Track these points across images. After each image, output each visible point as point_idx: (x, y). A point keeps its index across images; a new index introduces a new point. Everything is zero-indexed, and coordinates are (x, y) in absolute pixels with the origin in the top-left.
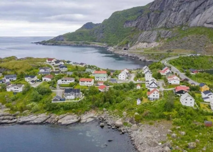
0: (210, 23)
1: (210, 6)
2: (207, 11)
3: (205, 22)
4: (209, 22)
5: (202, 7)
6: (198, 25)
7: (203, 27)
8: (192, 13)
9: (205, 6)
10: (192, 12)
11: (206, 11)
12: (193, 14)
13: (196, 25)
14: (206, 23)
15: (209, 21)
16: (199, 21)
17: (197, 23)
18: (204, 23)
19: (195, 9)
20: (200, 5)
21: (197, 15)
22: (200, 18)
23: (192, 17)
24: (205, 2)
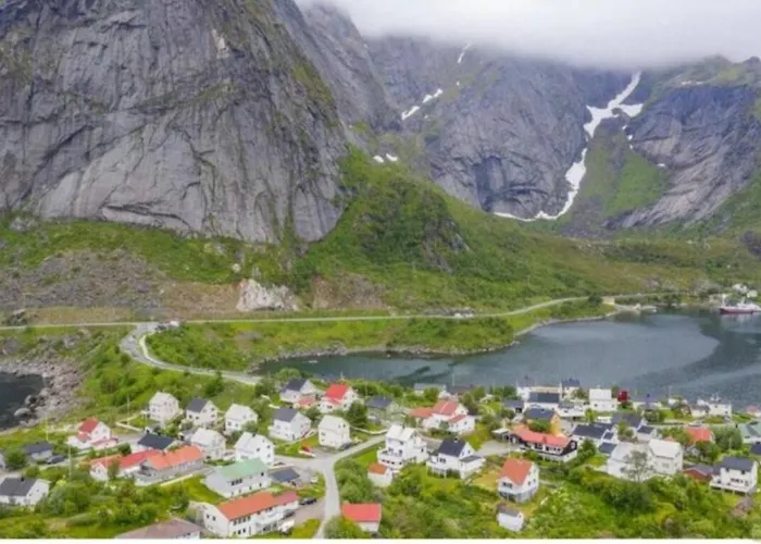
0: (125, 208)
1: (108, 147)
2: (102, 166)
3: (104, 205)
4: (119, 205)
5: (76, 148)
6: (78, 213)
7: (100, 220)
8: (40, 167)
9: (85, 144)
10: (40, 163)
11: (94, 163)
12: (44, 170)
13: (67, 213)
14: (111, 208)
15: (120, 199)
16: (79, 200)
17: (72, 204)
18: (100, 208)
19: (50, 155)
20: (69, 141)
21: (62, 176)
22: (78, 186)
23: (41, 184)
24: (86, 133)
